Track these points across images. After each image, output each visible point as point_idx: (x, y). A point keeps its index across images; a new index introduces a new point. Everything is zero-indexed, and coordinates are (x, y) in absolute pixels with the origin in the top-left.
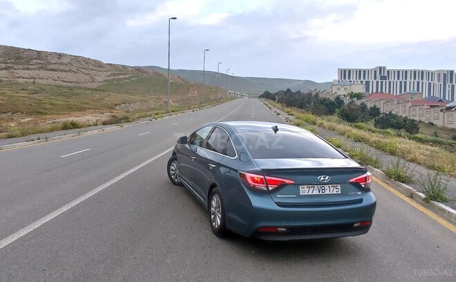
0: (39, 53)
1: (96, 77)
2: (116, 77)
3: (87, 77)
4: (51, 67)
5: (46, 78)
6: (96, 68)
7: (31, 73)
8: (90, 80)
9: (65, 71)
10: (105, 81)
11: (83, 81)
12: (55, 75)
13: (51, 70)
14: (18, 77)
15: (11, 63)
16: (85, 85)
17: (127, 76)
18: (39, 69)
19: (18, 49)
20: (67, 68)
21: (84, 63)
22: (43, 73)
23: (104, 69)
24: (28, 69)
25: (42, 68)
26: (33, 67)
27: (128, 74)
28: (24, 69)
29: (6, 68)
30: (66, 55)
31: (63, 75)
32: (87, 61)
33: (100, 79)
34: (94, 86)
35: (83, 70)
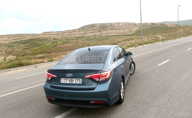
0: (111, 24)
1: (132, 30)
3: (129, 30)
4: (114, 28)
5: (112, 32)
6: (133, 26)
7: (107, 32)
9: (120, 29)
10: (136, 31)
11: (126, 32)
12: (116, 31)
13: (115, 29)
14: (103, 34)
15: (101, 29)
16: (127, 34)
17: (147, 27)
18: (110, 30)
19: (104, 24)
20: (120, 28)
22: (111, 31)
23: (136, 26)
24: (106, 30)
25: (111, 29)
26: (108, 29)
27: (147, 26)
28: (105, 31)
29: (99, 31)
30: (121, 23)
31: (118, 31)
32: (129, 24)
33: (134, 30)
34: (131, 33)
35: (127, 28)
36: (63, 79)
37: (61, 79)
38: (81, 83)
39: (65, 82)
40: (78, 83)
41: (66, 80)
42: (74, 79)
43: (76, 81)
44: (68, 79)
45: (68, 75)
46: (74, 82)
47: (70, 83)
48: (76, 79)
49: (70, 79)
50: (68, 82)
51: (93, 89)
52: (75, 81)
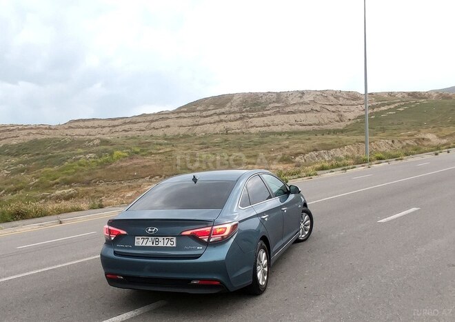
0: (279, 94)
1: (346, 114)
2: (375, 110)
3: (334, 116)
4: (288, 109)
5: (281, 122)
6: (348, 102)
7: (266, 120)
8: (338, 118)
9: (305, 112)
10: (359, 117)
11: (326, 121)
12: (292, 118)
13: (288, 113)
14: (252, 127)
15: (247, 111)
16: (330, 127)
17: (392, 107)
18: (275, 113)
19: (256, 94)
20: (308, 108)
21: (332, 98)
22: (279, 118)
23: (359, 102)
24: (263, 116)
25: (278, 112)
26: (269, 112)
27: (395, 103)
28: (259, 116)
29: (241, 118)
30: (309, 92)
31: (301, 117)
32: (337, 95)
33: (351, 116)
34: (342, 125)
35: (330, 108)
36: (140, 238)
37: (136, 238)
38: (174, 245)
39: (144, 245)
40: (169, 245)
41: (146, 241)
42: (161, 239)
43: (166, 241)
44: (150, 238)
45: (150, 230)
46: (161, 244)
47: (154, 245)
48: (165, 238)
49: (153, 238)
50: (150, 244)
51: (198, 256)
52: (163, 242)
